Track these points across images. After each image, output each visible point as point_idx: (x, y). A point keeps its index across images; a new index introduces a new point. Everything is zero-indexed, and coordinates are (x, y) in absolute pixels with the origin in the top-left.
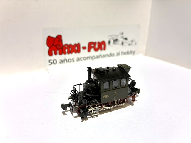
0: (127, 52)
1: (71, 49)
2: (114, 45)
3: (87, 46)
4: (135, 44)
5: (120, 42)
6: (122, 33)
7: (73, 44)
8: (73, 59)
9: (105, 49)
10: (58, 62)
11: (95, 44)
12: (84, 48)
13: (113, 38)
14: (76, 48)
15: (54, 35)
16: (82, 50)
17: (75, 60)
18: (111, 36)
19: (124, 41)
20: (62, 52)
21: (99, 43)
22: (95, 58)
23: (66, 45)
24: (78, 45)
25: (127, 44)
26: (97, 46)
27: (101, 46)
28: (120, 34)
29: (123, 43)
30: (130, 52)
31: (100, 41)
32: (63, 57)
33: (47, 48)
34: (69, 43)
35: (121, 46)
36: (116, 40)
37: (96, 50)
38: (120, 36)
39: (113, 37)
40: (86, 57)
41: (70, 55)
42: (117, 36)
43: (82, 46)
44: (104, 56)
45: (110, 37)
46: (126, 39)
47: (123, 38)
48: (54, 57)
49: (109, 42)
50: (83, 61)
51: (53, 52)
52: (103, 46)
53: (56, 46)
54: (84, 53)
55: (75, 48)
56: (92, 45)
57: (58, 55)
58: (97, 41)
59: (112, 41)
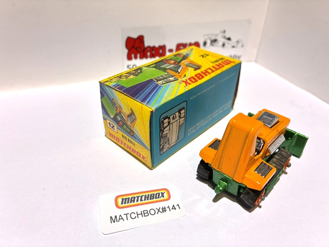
1: (154, 52)
2: (211, 47)
3: (174, 48)
4: (242, 46)
5: (220, 44)
6: (224, 32)
7: (157, 46)
12: (171, 51)
13: (210, 38)
14: (161, 51)
15: (135, 36)
18: (208, 35)
19: (227, 42)
23: (149, 47)
24: (163, 48)
25: (230, 46)
28: (221, 32)
29: (224, 45)
30: (233, 56)
33: (126, 51)
34: (152, 45)
36: (215, 41)
38: (221, 35)
39: (210, 36)
42: (217, 35)
43: (167, 48)
45: (206, 37)
46: (229, 39)
47: (225, 37)
49: (205, 44)
51: (133, 56)
53: (136, 48)
57: (138, 59)
58: (188, 42)
59: (209, 42)
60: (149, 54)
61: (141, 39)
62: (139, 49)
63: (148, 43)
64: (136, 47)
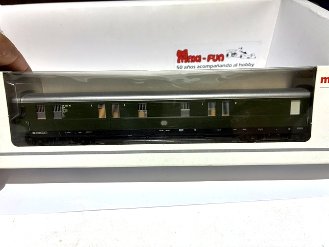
1: (193, 59)
2: (232, 57)
3: (207, 57)
5: (239, 56)
6: (242, 48)
7: (196, 55)
8: (194, 66)
9: (223, 60)
10: (183, 67)
11: (214, 56)
12: (204, 59)
14: (198, 59)
15: (182, 49)
16: (202, 60)
17: (196, 67)
19: (243, 55)
20: (187, 61)
21: (217, 55)
22: (213, 67)
23: (190, 56)
24: (200, 57)
25: (246, 58)
26: (215, 58)
27: (219, 58)
28: (239, 48)
29: (241, 57)
30: (248, 64)
31: (219, 54)
32: (187, 64)
33: (177, 58)
34: (192, 55)
35: (239, 59)
36: (235, 54)
37: (215, 61)
38: (239, 50)
39: (231, 51)
40: (205, 65)
41: (193, 63)
42: (236, 50)
43: (202, 57)
44: (221, 66)
45: (228, 51)
46: (245, 53)
47: (242, 52)
48: (181, 64)
49: (227, 55)
50: (203, 68)
51: (181, 60)
52: (221, 58)
54: (204, 63)
56: (212, 57)
57: (184, 63)
58: (216, 54)
59: (230, 55)
60: (190, 60)
61: (186, 51)
62: (184, 57)
63: (190, 54)
64: (183, 56)
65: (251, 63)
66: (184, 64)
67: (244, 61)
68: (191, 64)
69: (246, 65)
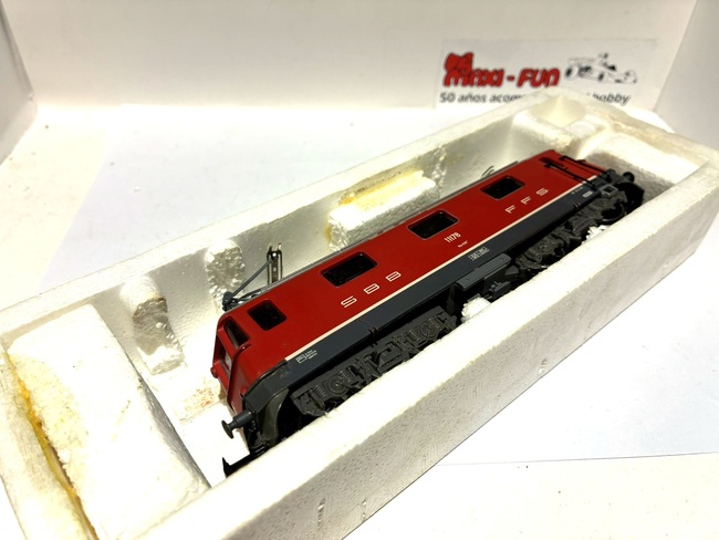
0: (607, 95)
8: (484, 97)
9: (555, 83)
10: (457, 98)
11: (534, 72)
16: (505, 82)
17: (488, 98)
20: (468, 82)
21: (544, 71)
26: (538, 78)
27: (548, 78)
31: (549, 67)
32: (467, 90)
35: (596, 82)
37: (535, 84)
41: (481, 88)
48: (452, 89)
50: (503, 103)
52: (552, 79)
54: (508, 88)
55: (494, 78)
56: (529, 75)
65: (623, 94)
66: (459, 90)
67: (608, 88)
68: (476, 90)
69: (610, 98)
